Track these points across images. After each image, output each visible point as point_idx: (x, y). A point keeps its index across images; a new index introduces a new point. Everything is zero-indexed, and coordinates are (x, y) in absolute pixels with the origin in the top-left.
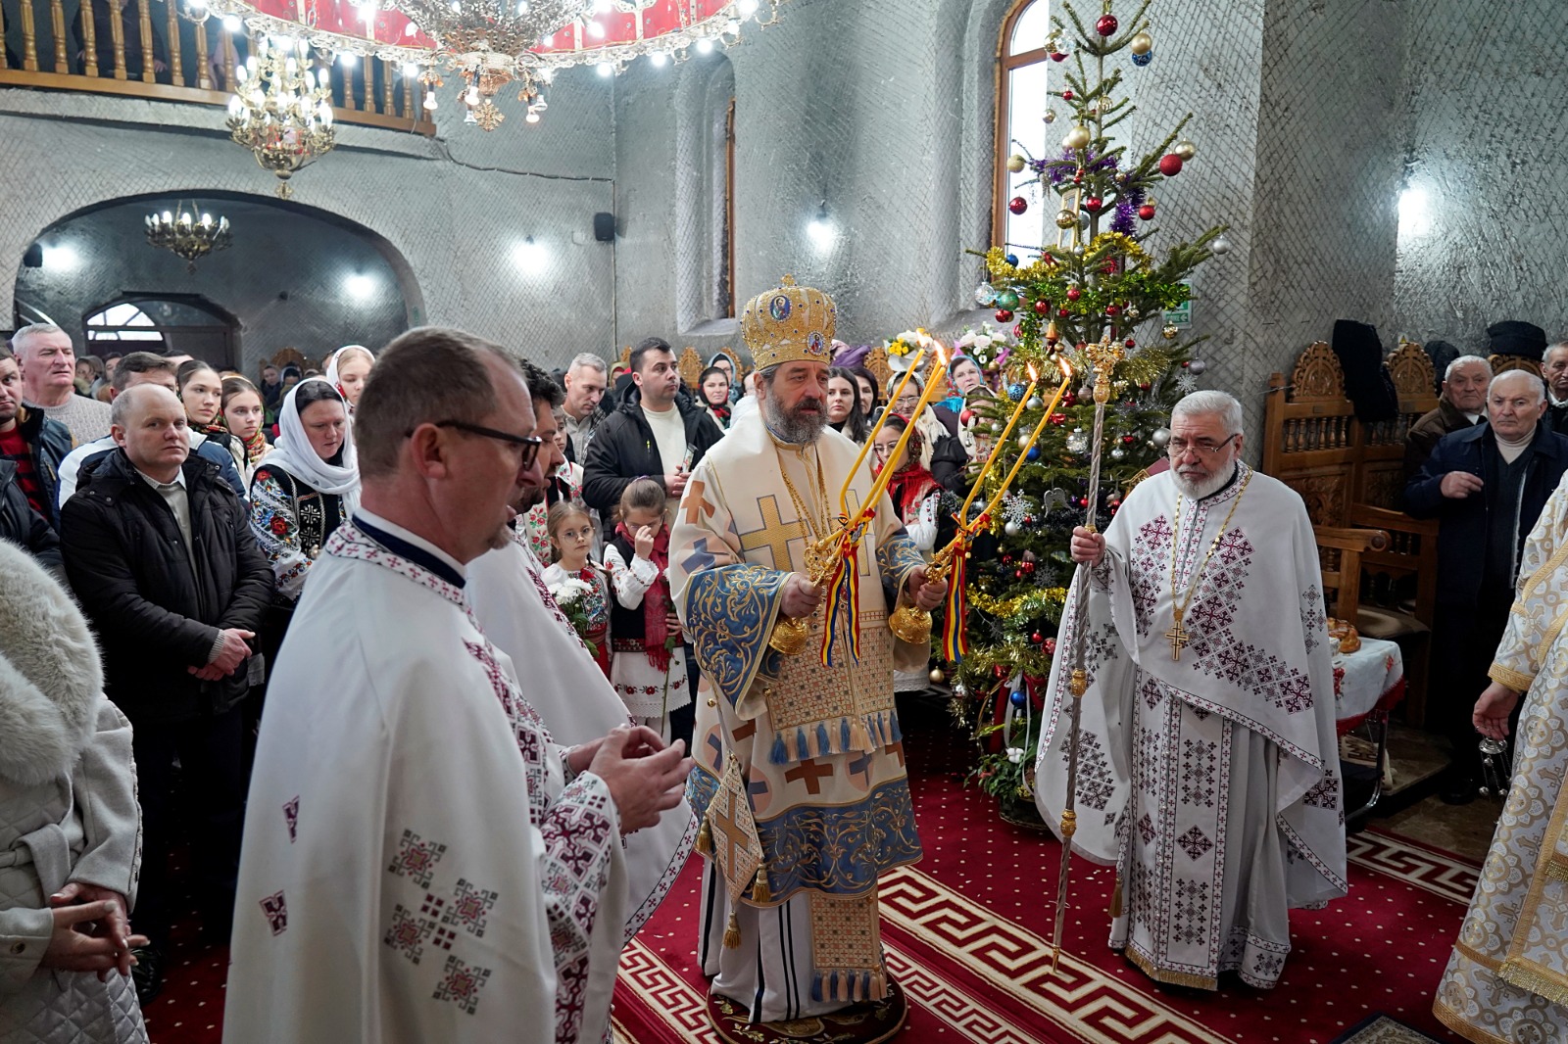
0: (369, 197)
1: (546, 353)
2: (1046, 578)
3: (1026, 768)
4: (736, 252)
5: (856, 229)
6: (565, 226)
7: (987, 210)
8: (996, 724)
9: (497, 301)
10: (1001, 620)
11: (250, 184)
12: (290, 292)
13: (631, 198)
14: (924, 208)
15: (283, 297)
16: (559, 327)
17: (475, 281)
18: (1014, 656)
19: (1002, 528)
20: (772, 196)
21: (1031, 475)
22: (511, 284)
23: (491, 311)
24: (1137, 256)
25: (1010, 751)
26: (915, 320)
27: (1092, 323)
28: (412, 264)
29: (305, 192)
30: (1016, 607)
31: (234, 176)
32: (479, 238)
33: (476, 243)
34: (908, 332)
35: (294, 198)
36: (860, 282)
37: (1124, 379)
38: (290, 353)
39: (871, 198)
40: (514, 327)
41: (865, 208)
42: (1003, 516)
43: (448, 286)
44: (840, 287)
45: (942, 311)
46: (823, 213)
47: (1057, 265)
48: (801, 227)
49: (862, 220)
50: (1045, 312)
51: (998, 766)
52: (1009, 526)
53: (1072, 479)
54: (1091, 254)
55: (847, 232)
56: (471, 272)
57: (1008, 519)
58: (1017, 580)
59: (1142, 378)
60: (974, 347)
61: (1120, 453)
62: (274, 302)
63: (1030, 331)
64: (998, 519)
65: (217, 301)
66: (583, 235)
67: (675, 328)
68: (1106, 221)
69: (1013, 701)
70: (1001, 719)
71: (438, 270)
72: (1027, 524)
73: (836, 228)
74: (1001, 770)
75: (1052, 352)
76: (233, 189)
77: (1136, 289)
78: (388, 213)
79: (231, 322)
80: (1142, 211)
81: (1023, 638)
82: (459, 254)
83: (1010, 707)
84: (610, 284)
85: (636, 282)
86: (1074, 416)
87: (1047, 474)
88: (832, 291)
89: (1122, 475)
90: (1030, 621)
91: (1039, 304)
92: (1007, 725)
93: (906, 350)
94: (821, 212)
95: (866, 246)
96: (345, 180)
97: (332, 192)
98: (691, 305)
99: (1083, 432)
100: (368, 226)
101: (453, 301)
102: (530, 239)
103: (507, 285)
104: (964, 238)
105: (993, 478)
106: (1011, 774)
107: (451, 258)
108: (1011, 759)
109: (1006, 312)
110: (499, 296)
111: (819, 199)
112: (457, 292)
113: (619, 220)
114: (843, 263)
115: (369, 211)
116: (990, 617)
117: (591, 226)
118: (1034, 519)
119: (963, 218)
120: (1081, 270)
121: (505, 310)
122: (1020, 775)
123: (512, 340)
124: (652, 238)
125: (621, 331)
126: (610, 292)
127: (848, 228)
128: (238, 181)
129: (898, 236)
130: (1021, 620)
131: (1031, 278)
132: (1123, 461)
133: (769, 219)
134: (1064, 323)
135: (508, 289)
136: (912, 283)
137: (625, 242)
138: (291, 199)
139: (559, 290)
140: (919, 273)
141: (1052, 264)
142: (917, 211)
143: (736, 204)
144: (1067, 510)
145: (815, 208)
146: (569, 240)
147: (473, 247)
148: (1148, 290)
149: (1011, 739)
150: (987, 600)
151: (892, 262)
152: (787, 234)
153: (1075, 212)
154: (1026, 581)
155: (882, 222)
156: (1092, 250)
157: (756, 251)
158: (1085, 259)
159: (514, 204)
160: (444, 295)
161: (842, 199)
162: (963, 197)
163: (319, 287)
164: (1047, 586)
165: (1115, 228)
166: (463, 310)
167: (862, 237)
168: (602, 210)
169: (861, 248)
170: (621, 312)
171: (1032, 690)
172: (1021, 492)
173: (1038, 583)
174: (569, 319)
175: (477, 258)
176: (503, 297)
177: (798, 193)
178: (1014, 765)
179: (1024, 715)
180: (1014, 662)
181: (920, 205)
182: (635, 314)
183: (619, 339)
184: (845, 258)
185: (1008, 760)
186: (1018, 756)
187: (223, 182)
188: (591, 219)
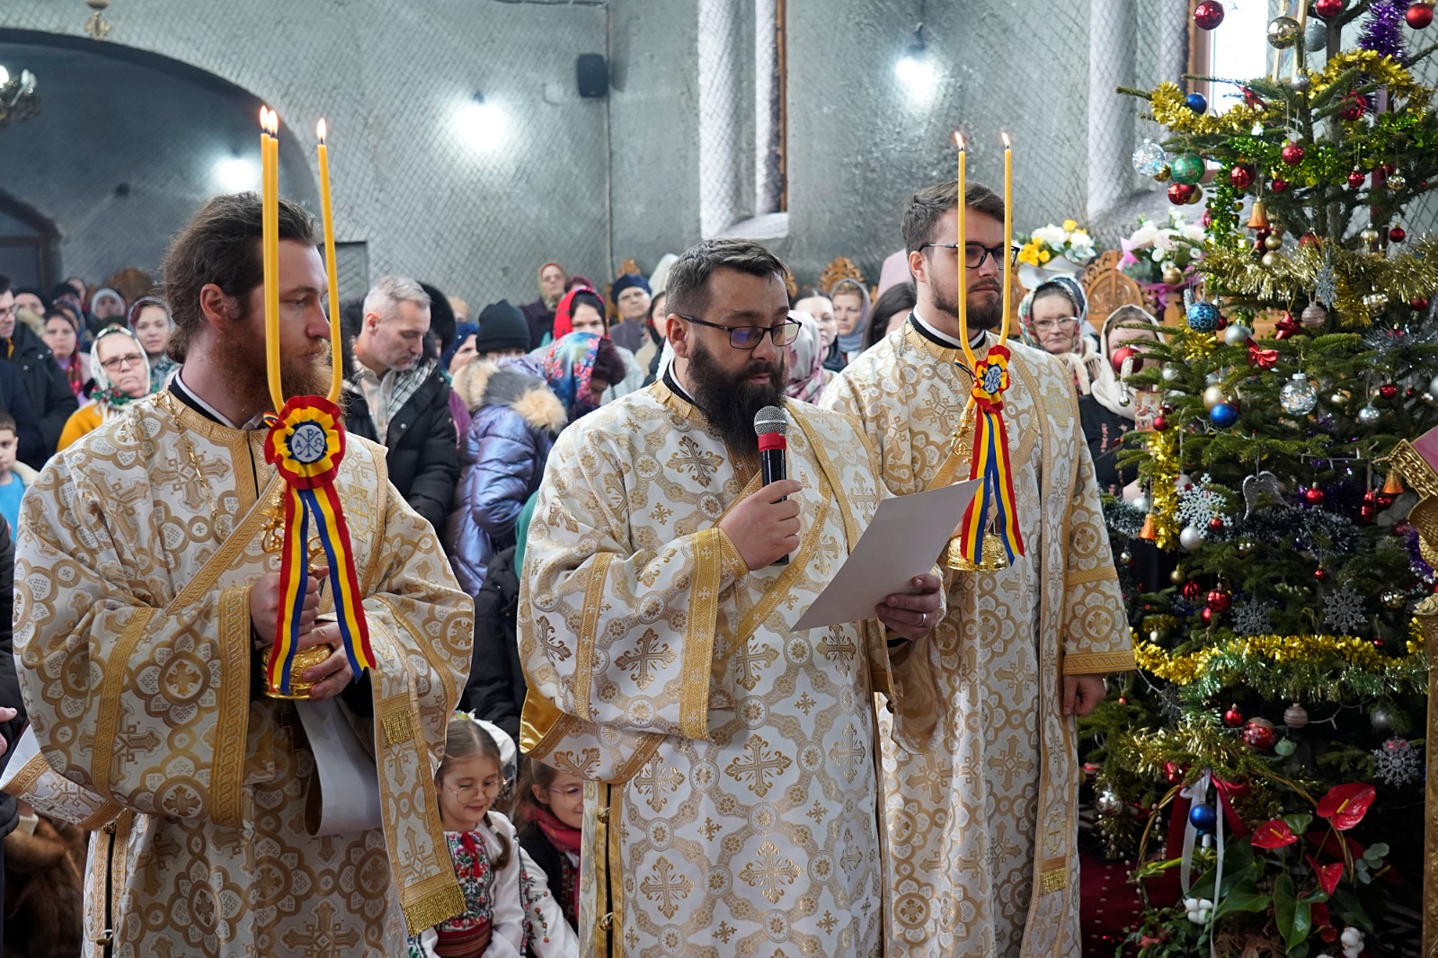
0: (235, 36)
1: (505, 270)
2: (1253, 619)
3: (1216, 933)
4: (789, 109)
5: (971, 66)
6: (534, 76)
7: (1179, 30)
8: (1169, 858)
9: (429, 193)
10: (1176, 687)
11: (56, 19)
12: (133, 184)
13: (633, 29)
14: (1076, 29)
15: (122, 191)
16: (524, 230)
17: (395, 162)
18: (1195, 746)
19: (1176, 538)
20: (842, 20)
21: (1222, 452)
22: (450, 166)
23: (420, 208)
24: (1405, 88)
25: (1190, 903)
26: (1062, 208)
27: (1327, 201)
28: (300, 137)
29: (137, 29)
30: (1200, 667)
31: (30, 7)
32: (401, 96)
33: (397, 103)
34: (1051, 226)
35: (116, 38)
36: (977, 150)
37: (1380, 291)
38: (131, 275)
39: (993, 15)
40: (455, 232)
41: (985, 32)
42: (1177, 517)
43: (354, 169)
44: (945, 159)
45: (1106, 193)
46: (919, 45)
47: (1265, 107)
48: (886, 68)
49: (980, 51)
50: (1247, 183)
51: (1168, 927)
52: (1187, 535)
53: (1292, 457)
54: (1322, 88)
55: (957, 72)
56: (389, 148)
57: (1185, 524)
58: (1206, 622)
59: (1411, 288)
60: (1153, 249)
61: (1375, 414)
62: (109, 199)
63: (1222, 215)
64: (1168, 521)
65: (27, 199)
66: (560, 90)
67: (698, 230)
68: (1351, 34)
69: (1196, 823)
70: (1175, 851)
71: (340, 146)
72: (1215, 530)
73: (940, 64)
74: (1175, 935)
75: (1263, 249)
76: (30, 27)
77: (1401, 143)
78: (264, 59)
79: (47, 232)
80: (1412, 13)
81: (1212, 718)
82: (371, 121)
83: (1191, 831)
84: (602, 163)
85: (641, 159)
86: (1293, 352)
87: (1249, 449)
88: (934, 166)
89: (1377, 450)
90: (1223, 690)
91: (1235, 172)
92: (1185, 860)
93: (1046, 255)
94: (916, 42)
95: (986, 94)
96: (198, 10)
97: (179, 30)
98: (722, 193)
99: (1308, 379)
100: (233, 79)
101: (362, 193)
102: (478, 96)
103: (444, 166)
104: (1142, 74)
105: (1161, 457)
106: (1191, 941)
107: (359, 128)
108: (1191, 916)
109: (1183, 187)
110: (432, 185)
111: (914, 22)
112: (368, 180)
113: (614, 65)
114: (950, 121)
115: (234, 58)
116: (1159, 683)
117: (572, 75)
118: (1228, 522)
119: (1140, 43)
120: (1305, 114)
121: (441, 205)
122: (1206, 944)
123: (453, 252)
124: (664, 91)
125: (619, 237)
126: (601, 176)
127: (957, 66)
128: (37, 14)
129: (1036, 75)
130: (1208, 686)
131: (1224, 129)
132: (1381, 427)
133: (838, 55)
134: (1282, 201)
135: (446, 174)
136: (1058, 149)
137: (623, 100)
138: (106, 39)
139: (523, 173)
140: (1068, 135)
141: (1258, 107)
142: (1065, 34)
143: (789, 33)
144: (1283, 507)
145: (907, 36)
146: (539, 98)
147: (393, 110)
148: (1421, 144)
149: (1192, 882)
150: (1154, 656)
151: (1026, 117)
152: (865, 79)
153: (1299, 20)
154: (1220, 623)
155: (1011, 54)
156: (1325, 80)
157: (819, 107)
158: (1312, 95)
159: (455, 43)
160: (349, 183)
161: (948, 19)
162: (1140, 10)
163: (177, 176)
164: (1254, 633)
165: (1366, 43)
166: (378, 206)
167: (979, 79)
168: (588, 49)
169: (979, 98)
170: (618, 207)
171: (1226, 803)
172: (1206, 478)
173: (1240, 628)
174: (538, 218)
175: (399, 127)
176: (438, 186)
177: (882, 14)
178: (1197, 927)
179: (1213, 845)
180: (1196, 758)
181: (1070, 23)
182: (639, 209)
183: (616, 247)
184: (954, 113)
185: (1186, 918)
186: (1203, 913)
187: (16, 17)
188: (571, 65)
